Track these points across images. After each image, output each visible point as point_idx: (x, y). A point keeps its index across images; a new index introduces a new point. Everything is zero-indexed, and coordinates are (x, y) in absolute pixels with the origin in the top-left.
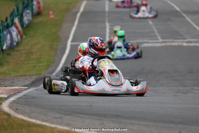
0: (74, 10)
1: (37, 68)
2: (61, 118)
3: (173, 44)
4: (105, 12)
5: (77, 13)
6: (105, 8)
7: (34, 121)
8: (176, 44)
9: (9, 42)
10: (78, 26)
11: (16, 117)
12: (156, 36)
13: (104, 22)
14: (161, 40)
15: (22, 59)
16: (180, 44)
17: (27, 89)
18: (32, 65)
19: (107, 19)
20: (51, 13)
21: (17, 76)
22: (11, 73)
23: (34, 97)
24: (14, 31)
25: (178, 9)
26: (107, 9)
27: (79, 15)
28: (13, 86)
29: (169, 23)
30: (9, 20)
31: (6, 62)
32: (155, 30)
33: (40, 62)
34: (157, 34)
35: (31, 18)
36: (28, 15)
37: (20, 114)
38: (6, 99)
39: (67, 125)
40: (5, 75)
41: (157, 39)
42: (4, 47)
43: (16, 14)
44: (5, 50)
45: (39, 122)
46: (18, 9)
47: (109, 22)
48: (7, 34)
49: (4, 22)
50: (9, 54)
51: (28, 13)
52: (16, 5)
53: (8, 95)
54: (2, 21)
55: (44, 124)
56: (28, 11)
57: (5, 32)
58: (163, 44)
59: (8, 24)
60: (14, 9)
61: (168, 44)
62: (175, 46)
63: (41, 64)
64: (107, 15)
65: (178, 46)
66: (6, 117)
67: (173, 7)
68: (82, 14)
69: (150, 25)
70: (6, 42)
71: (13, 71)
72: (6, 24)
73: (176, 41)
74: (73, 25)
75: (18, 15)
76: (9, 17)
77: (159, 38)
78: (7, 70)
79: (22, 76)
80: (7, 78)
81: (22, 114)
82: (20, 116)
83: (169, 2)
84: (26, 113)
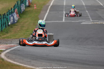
0: (47, 4)
1: (26, 34)
2: (30, 61)
3: (98, 23)
4: (63, 5)
5: (49, 6)
6: (64, 4)
7: (15, 63)
8: (99, 23)
9: (12, 21)
10: (49, 13)
11: (6, 61)
12: (89, 19)
13: (63, 11)
14: (92, 21)
15: (18, 30)
16: (101, 23)
17: (18, 46)
18: (23, 33)
19: (64, 9)
20: (35, 6)
21: (14, 39)
22: (12, 37)
23: (19, 50)
24: (15, 15)
25: (102, 5)
26: (65, 4)
27: (50, 7)
28: (11, 44)
29: (97, 12)
30: (12, 9)
31: (10, 31)
32: (89, 16)
33: (27, 32)
34: (90, 18)
35: (24, 9)
36: (23, 7)
37: (9, 59)
38: (4, 51)
39: (33, 65)
40: (8, 38)
41: (90, 20)
42: (9, 24)
43: (17, 6)
44: (10, 25)
45: (18, 64)
46: (18, 3)
47: (65, 11)
48: (11, 16)
49: (10, 10)
50: (12, 27)
51: (23, 6)
52: (17, 2)
53: (6, 49)
54: (9, 10)
55: (21, 64)
56: (23, 5)
57: (10, 16)
58: (93, 23)
59: (12, 12)
60: (16, 4)
61: (95, 23)
62: (99, 24)
63: (28, 33)
64: (64, 7)
65: (100, 24)
66: (1, 60)
67: (100, 4)
68: (52, 6)
69: (87, 13)
70: (11, 21)
71: (13, 36)
72: (11, 11)
73: (99, 21)
74: (46, 12)
75: (18, 7)
76: (13, 8)
77: (91, 19)
78: (10, 35)
79: (17, 38)
80: (9, 40)
81: (11, 59)
82: (9, 60)
83: (98, 1)
84: (13, 59)
